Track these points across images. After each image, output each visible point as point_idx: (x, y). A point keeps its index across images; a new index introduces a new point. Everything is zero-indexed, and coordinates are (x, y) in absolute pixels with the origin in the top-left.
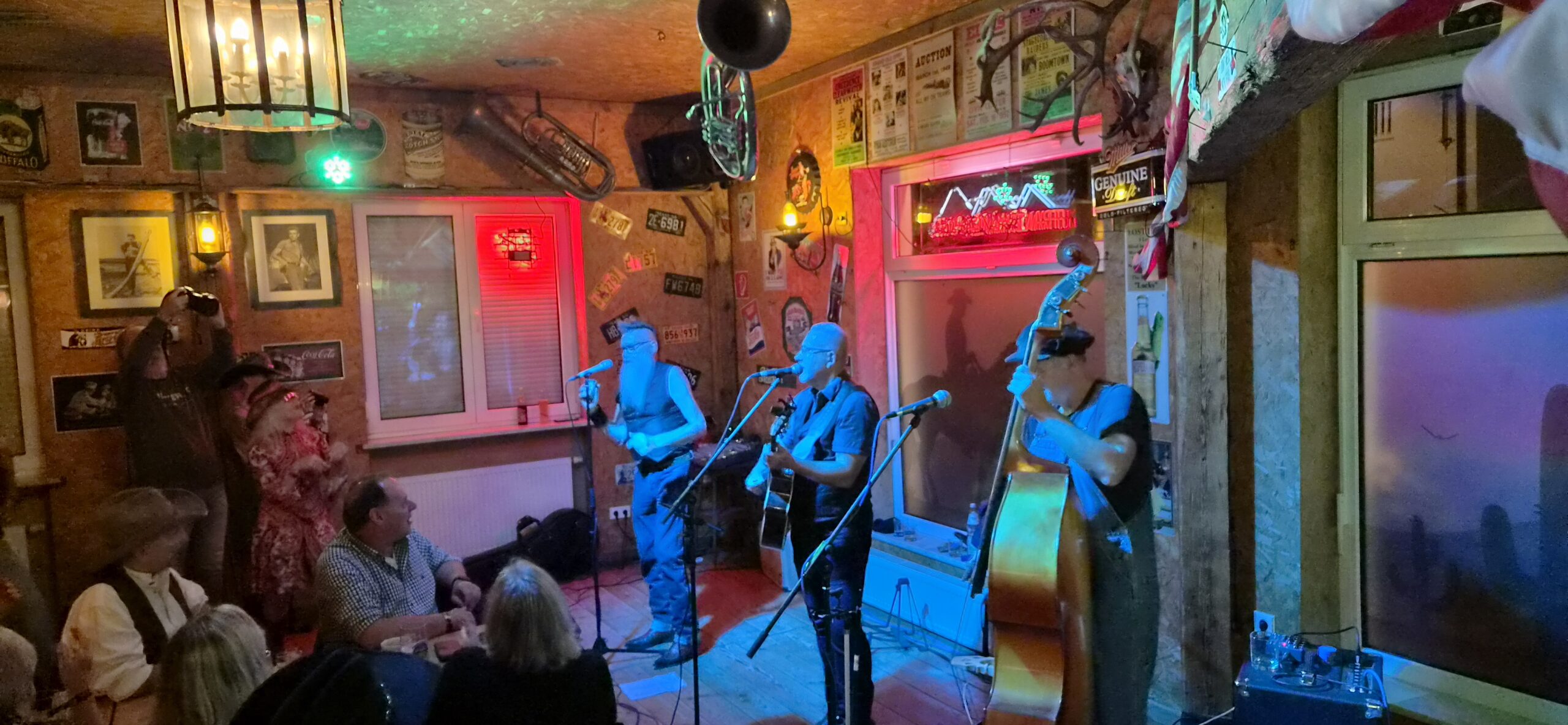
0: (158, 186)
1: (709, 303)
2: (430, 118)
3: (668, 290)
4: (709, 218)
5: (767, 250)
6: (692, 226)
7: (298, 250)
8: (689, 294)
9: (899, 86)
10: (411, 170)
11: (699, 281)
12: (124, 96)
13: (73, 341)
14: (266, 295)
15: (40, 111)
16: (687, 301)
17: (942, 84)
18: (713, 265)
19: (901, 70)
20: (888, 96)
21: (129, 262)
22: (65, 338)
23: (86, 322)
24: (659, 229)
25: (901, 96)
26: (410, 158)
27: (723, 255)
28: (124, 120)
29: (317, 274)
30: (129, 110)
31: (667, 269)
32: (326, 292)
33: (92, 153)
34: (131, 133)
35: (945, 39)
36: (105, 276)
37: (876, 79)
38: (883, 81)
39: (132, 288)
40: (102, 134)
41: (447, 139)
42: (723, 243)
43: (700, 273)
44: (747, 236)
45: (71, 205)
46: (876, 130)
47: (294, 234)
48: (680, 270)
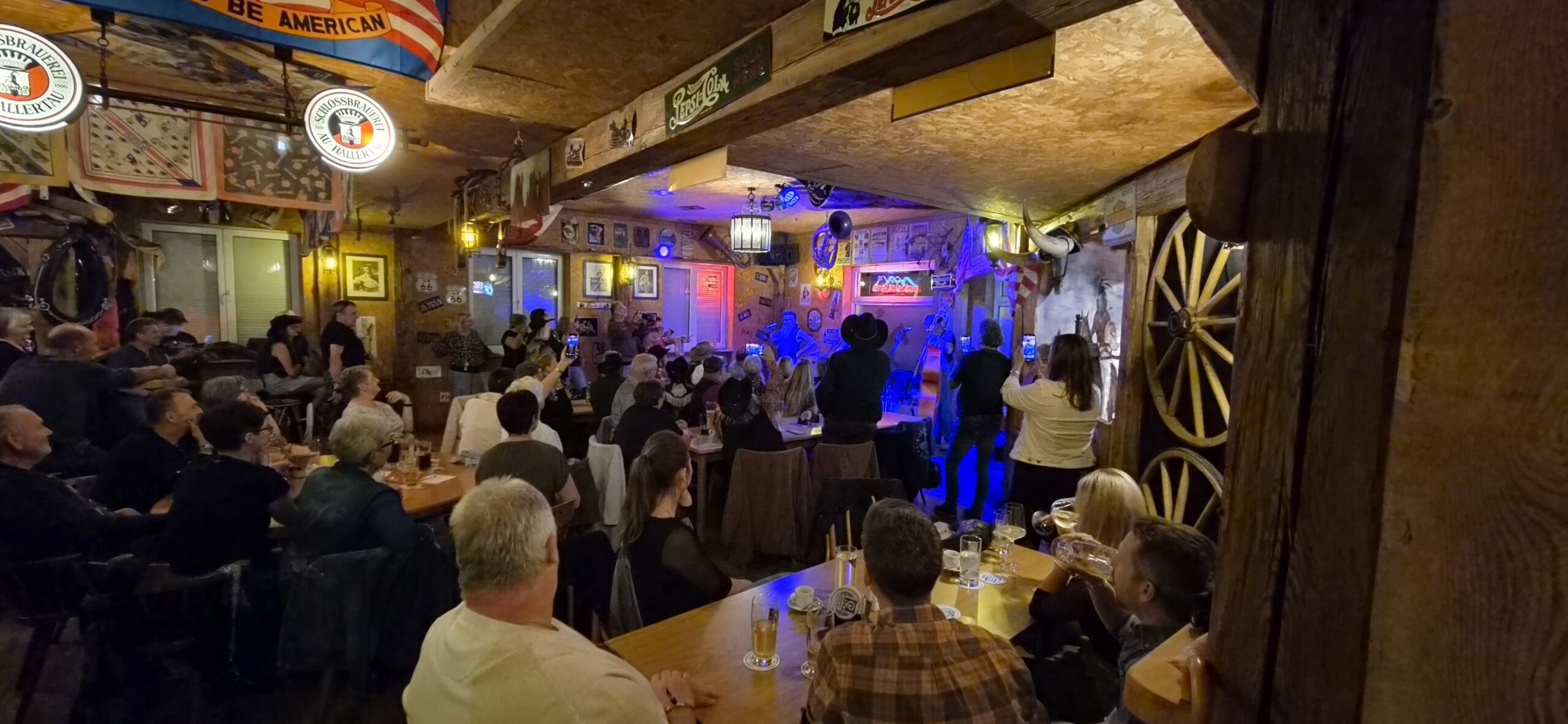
0: (608, 253)
1: (774, 309)
2: (690, 234)
3: (760, 303)
4: (777, 277)
5: (802, 290)
6: (770, 279)
7: (647, 279)
8: (767, 305)
9: (865, 241)
10: (683, 253)
11: (770, 300)
12: (600, 221)
13: (581, 306)
14: (637, 295)
15: (577, 225)
16: (766, 307)
17: (883, 243)
18: (777, 295)
19: (867, 236)
20: (861, 244)
21: (598, 279)
22: (578, 304)
23: (585, 299)
24: (759, 280)
25: (866, 245)
26: (683, 248)
27: (781, 292)
28: (601, 229)
29: (652, 288)
30: (602, 226)
31: (761, 295)
32: (654, 295)
33: (591, 241)
34: (602, 234)
35: (885, 230)
36: (592, 283)
37: (857, 237)
38: (859, 239)
39: (599, 289)
40: (594, 234)
41: (695, 242)
42: (781, 286)
43: (771, 298)
44: (792, 285)
45: (583, 258)
46: (855, 253)
47: (647, 273)
48: (764, 296)
